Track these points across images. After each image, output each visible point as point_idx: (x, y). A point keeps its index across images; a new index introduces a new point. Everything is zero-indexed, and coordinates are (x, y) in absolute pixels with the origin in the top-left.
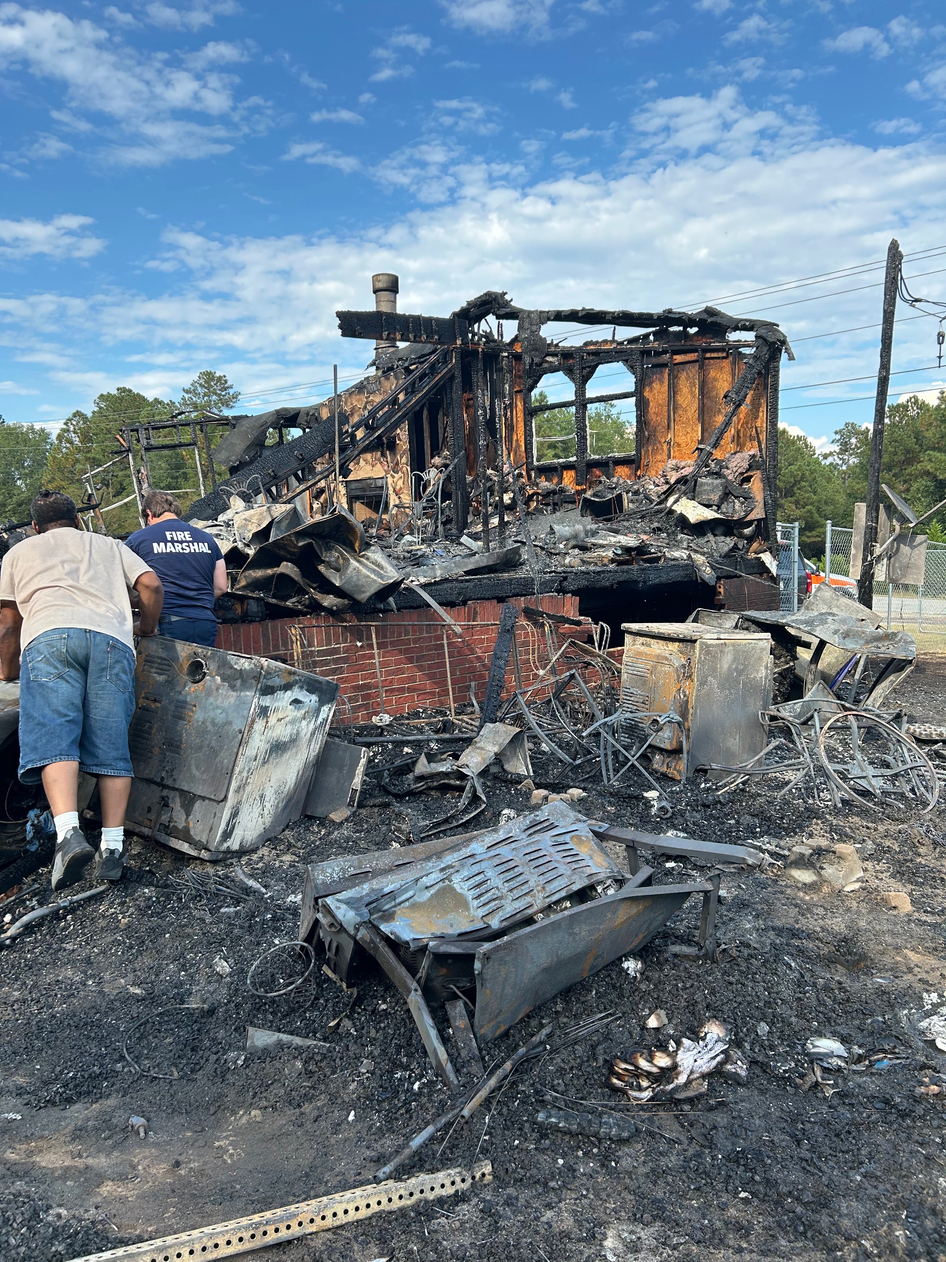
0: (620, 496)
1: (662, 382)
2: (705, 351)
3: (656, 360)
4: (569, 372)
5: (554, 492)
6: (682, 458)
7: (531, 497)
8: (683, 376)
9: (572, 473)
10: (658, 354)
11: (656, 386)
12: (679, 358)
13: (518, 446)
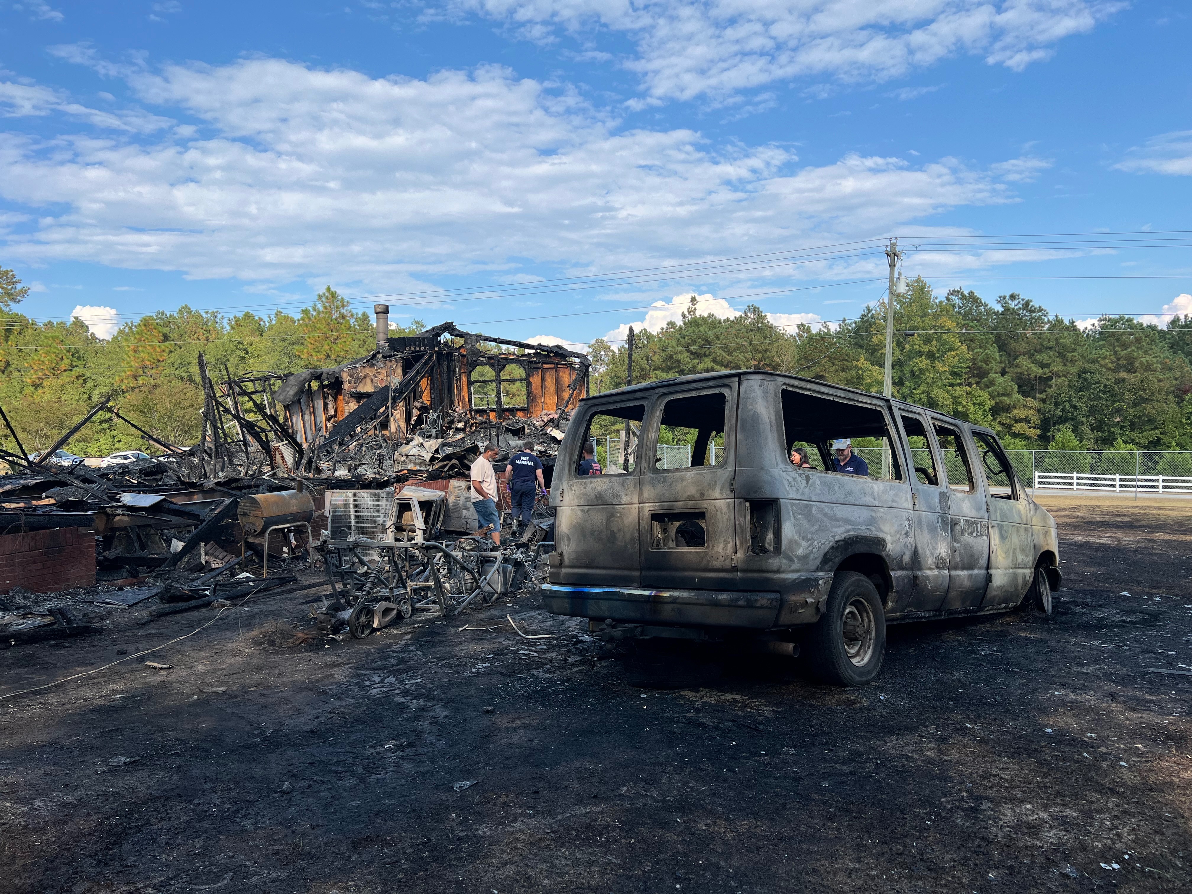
0: (523, 427)
1: (538, 375)
2: (558, 364)
3: (535, 366)
4: (492, 366)
5: (485, 422)
6: (548, 410)
7: (472, 425)
8: (548, 374)
9: (494, 413)
10: (535, 363)
11: (535, 376)
12: (545, 366)
13: (464, 399)
